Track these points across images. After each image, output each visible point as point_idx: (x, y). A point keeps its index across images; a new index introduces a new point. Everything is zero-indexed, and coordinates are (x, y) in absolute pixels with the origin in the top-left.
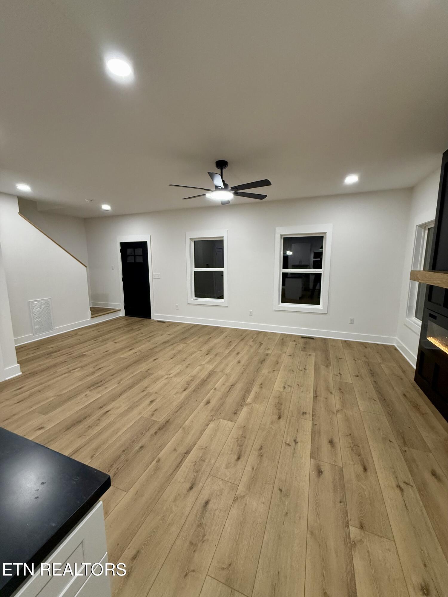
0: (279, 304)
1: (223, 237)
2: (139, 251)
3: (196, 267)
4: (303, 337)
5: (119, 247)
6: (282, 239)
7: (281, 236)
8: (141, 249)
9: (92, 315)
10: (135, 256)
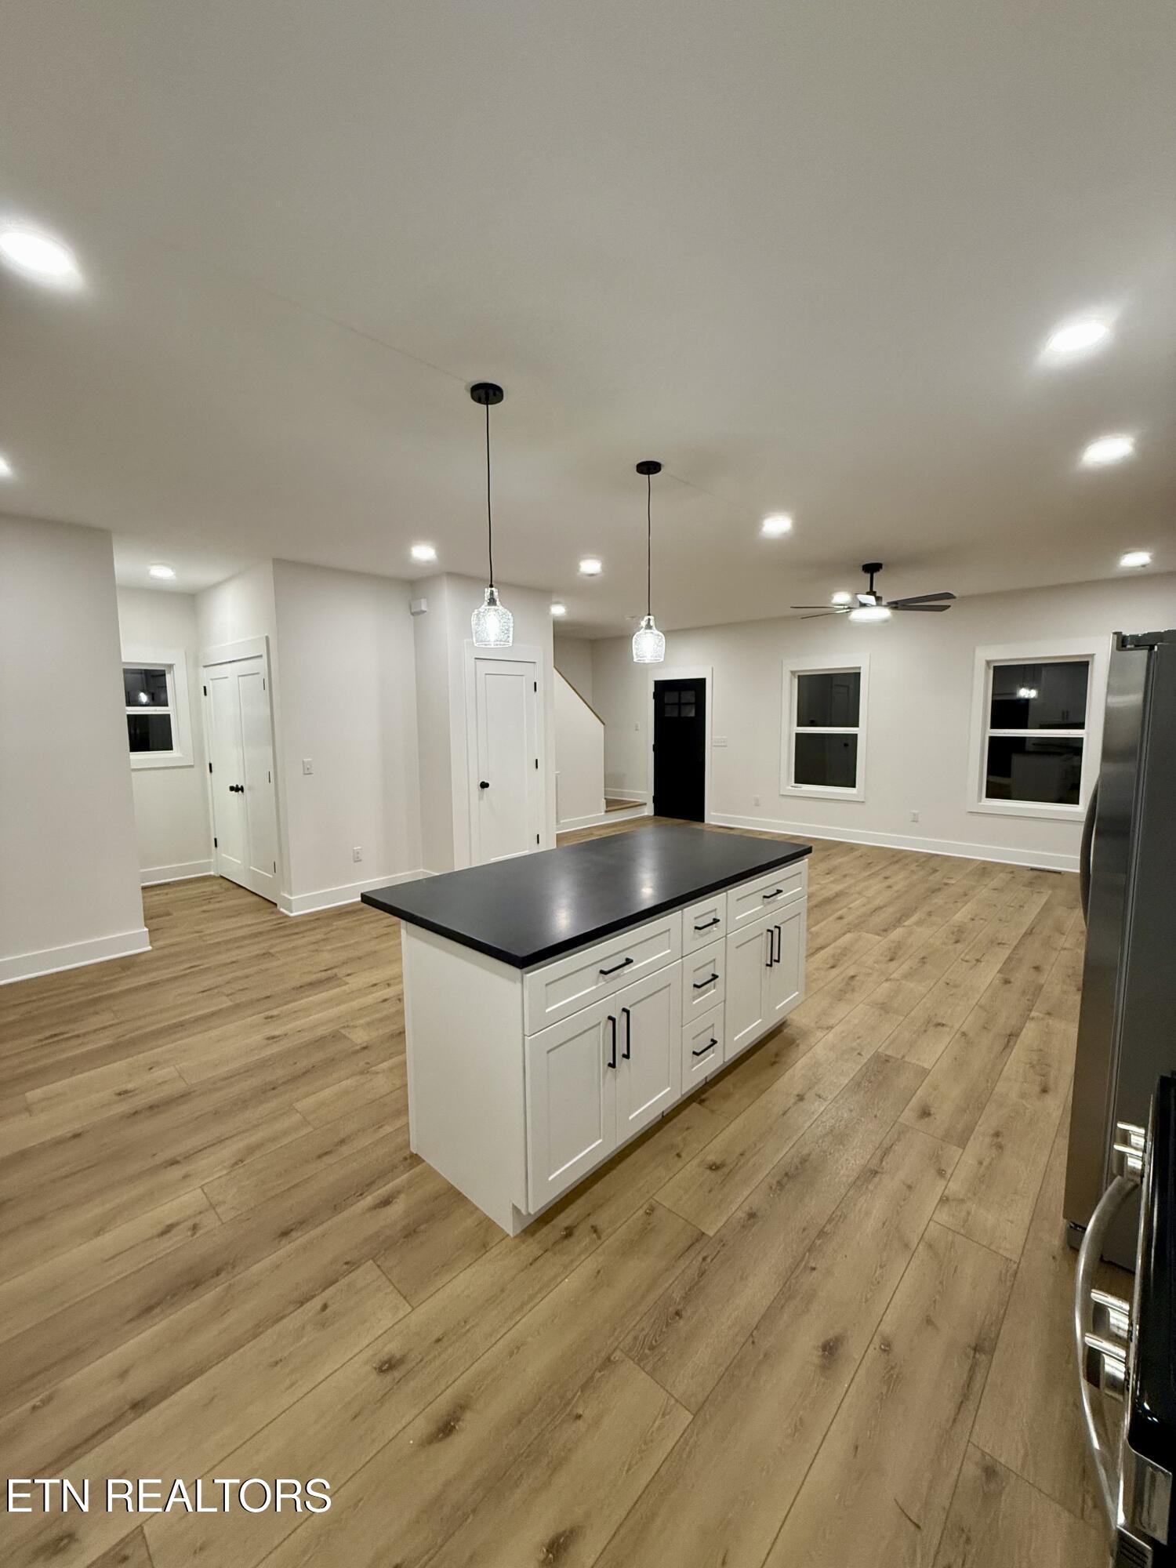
0: (980, 800)
1: (860, 668)
2: (689, 696)
3: (799, 725)
4: (1032, 869)
5: (652, 689)
6: (989, 668)
7: (988, 663)
8: (693, 692)
9: (607, 807)
10: (679, 705)
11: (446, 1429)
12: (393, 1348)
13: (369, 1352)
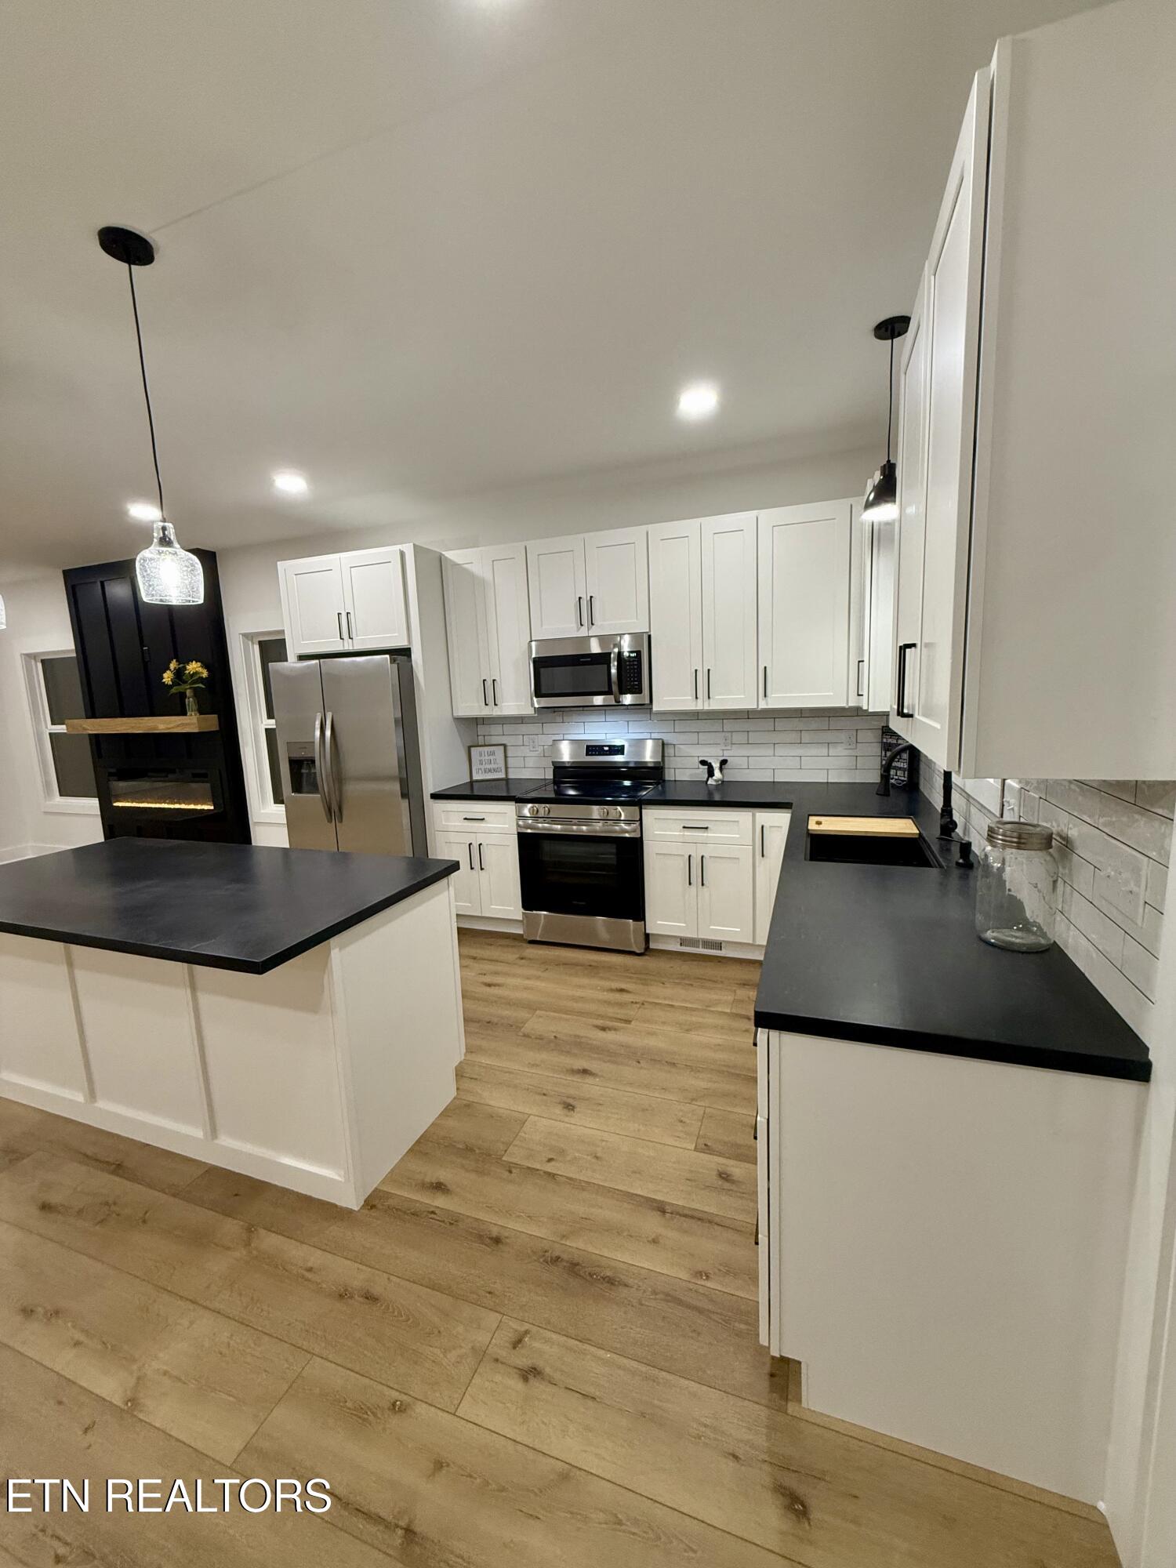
11: (585, 1072)
12: (558, 1111)
13: (567, 1119)
